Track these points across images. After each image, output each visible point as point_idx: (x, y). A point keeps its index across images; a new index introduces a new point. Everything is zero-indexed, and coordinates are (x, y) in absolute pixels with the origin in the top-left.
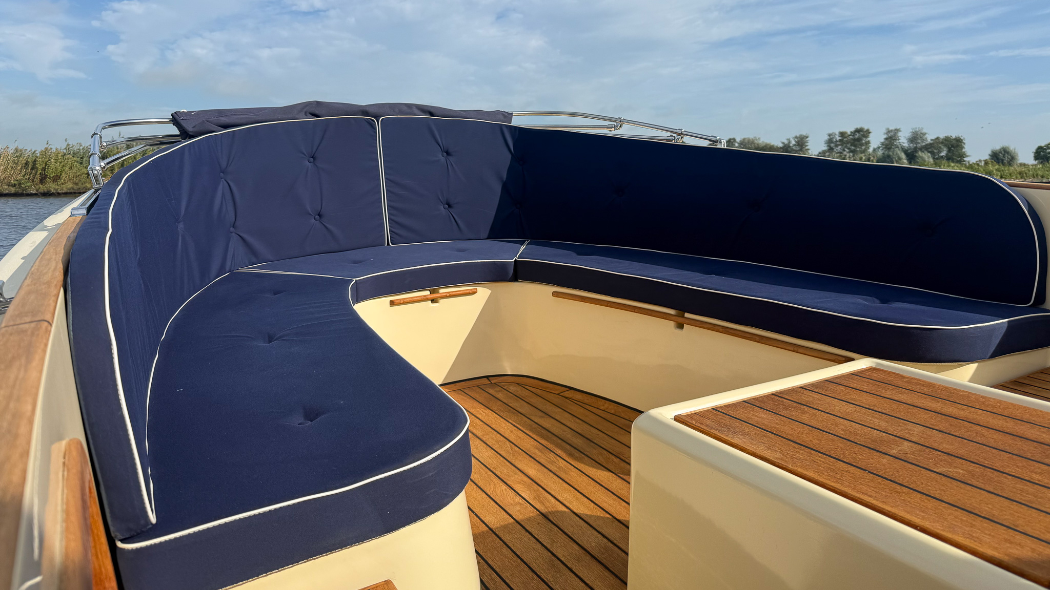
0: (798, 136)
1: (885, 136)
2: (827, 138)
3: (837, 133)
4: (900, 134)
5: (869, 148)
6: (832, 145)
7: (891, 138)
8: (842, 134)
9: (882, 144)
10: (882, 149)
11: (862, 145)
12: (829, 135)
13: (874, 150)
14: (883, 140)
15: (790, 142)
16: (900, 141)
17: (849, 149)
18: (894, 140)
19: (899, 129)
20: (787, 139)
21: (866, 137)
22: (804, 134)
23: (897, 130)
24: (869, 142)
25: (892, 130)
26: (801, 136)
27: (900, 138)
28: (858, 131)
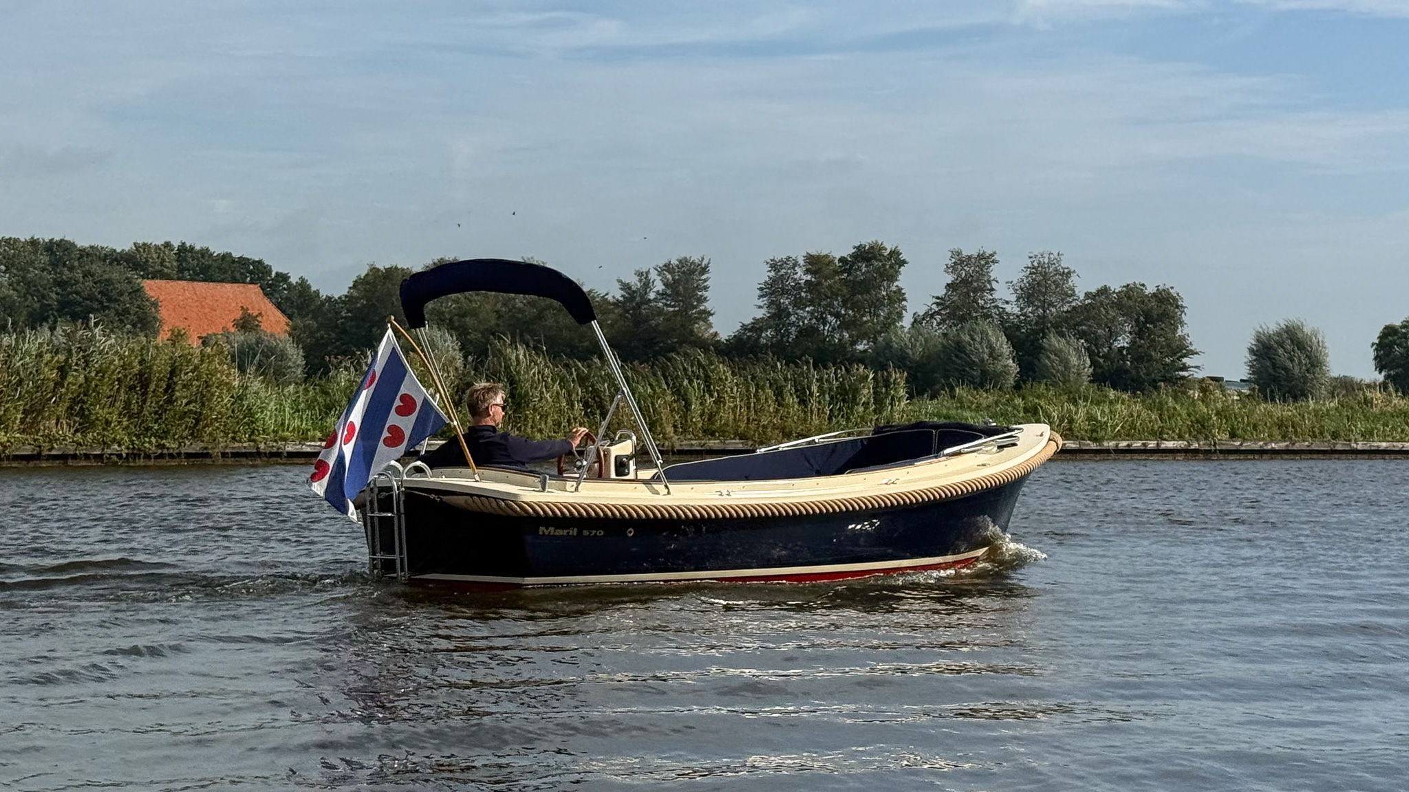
0: (674, 262)
1: (949, 279)
2: (765, 275)
3: (801, 262)
4: (995, 272)
5: (900, 316)
6: (785, 301)
7: (965, 282)
8: (816, 263)
9: (941, 302)
10: (943, 321)
11: (877, 304)
12: (774, 266)
13: (916, 322)
14: (942, 292)
15: (647, 285)
16: (996, 295)
17: (837, 315)
18: (975, 290)
19: (959, 261)
20: (640, 274)
21: (892, 278)
22: (695, 258)
23: (985, 260)
24: (899, 296)
25: (970, 258)
26: (683, 262)
27: (994, 285)
28: (866, 254)
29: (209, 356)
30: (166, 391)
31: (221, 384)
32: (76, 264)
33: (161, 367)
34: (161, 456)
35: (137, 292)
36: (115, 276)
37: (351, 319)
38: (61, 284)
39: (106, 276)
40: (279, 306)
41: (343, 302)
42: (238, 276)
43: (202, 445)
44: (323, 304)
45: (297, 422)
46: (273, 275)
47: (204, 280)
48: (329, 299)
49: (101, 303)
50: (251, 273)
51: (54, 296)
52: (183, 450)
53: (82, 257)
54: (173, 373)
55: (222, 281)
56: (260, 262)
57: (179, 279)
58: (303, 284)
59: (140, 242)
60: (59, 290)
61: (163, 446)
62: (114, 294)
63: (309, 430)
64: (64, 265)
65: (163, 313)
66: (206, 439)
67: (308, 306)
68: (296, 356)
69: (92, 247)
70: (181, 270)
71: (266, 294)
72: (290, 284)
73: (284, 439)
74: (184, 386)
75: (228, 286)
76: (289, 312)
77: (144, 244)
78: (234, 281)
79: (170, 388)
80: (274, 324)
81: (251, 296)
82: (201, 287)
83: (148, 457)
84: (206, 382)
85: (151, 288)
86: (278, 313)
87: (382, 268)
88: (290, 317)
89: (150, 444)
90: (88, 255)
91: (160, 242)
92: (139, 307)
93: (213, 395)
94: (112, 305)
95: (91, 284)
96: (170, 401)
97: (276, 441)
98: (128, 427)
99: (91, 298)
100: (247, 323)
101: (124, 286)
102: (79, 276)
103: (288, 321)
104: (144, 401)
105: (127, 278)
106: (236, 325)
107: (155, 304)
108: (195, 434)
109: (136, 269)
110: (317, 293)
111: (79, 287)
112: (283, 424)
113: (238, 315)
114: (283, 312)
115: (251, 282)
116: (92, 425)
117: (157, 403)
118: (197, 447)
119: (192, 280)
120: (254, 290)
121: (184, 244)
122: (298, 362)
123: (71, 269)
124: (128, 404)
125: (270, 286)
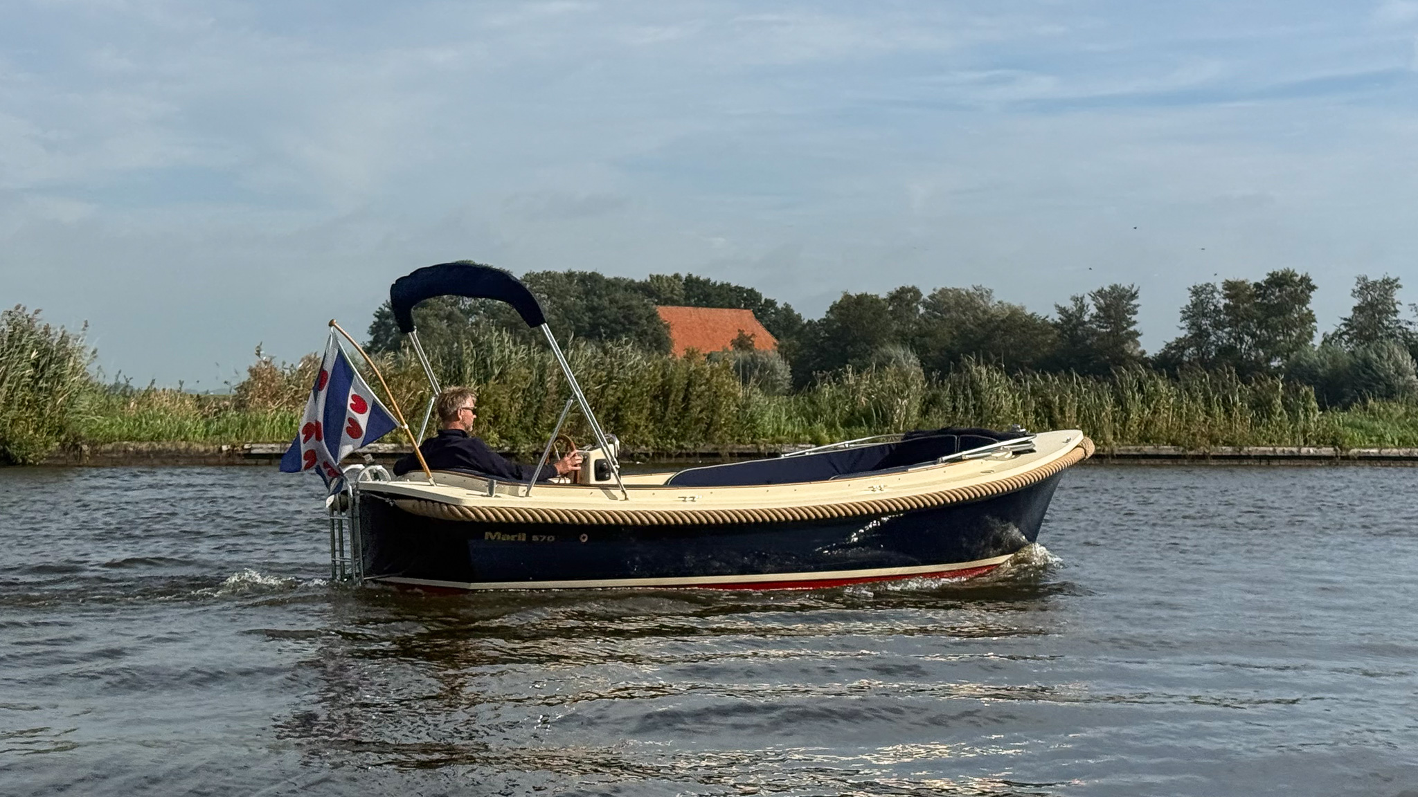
0: (1107, 289)
1: (1356, 302)
2: (1187, 300)
3: (1220, 287)
4: (1398, 295)
5: (1311, 336)
6: (1206, 323)
7: (1371, 305)
8: (1234, 289)
9: (1349, 323)
10: (1351, 340)
11: (1289, 326)
12: (1196, 292)
13: (1327, 340)
14: (1349, 314)
15: (1082, 309)
16: (1399, 317)
17: (1253, 336)
18: (1380, 312)
19: (1365, 287)
20: (1075, 299)
21: (1304, 301)
22: (1125, 284)
23: (1389, 285)
24: (1310, 317)
25: (1375, 283)
26: (1114, 288)
27: (1398, 307)
28: (1279, 281)
29: (717, 370)
30: (684, 400)
31: (728, 394)
32: (604, 293)
33: (679, 381)
34: (680, 455)
35: (653, 316)
36: (634, 303)
37: (829, 339)
38: (592, 309)
39: (627, 304)
40: (768, 328)
41: (823, 325)
42: (734, 303)
43: (713, 446)
44: (804, 326)
45: (790, 427)
46: (763, 301)
47: (707, 306)
48: (810, 322)
49: (624, 325)
50: (745, 299)
51: (586, 319)
52: (698, 450)
53: (608, 287)
54: (689, 385)
55: (721, 307)
56: (752, 290)
57: (687, 305)
58: (787, 308)
59: (655, 274)
60: (591, 315)
61: (682, 447)
62: (634, 319)
63: (800, 434)
64: (595, 294)
65: (675, 334)
66: (717, 441)
67: (792, 328)
68: (783, 371)
69: (616, 278)
70: (687, 298)
71: (757, 318)
72: (776, 309)
73: (780, 442)
74: (698, 397)
75: (726, 311)
76: (776, 333)
77: (658, 276)
78: (731, 306)
79: (686, 399)
80: (765, 342)
81: (745, 319)
82: (704, 312)
83: (669, 456)
84: (715, 392)
85: (664, 312)
86: (768, 334)
87: (853, 295)
88: (777, 338)
89: (671, 445)
90: (613, 285)
91: (670, 274)
92: (655, 329)
93: (721, 403)
94: (633, 328)
95: (616, 310)
96: (686, 409)
97: (773, 443)
98: (653, 430)
99: (616, 321)
100: (742, 343)
101: (642, 311)
102: (606, 302)
103: (775, 341)
104: (666, 409)
105: (644, 305)
106: (733, 342)
107: (667, 327)
108: (707, 436)
109: (651, 297)
110: (799, 316)
111: (607, 312)
112: (778, 429)
113: (735, 336)
114: (772, 333)
115: (745, 308)
116: (625, 429)
117: (676, 410)
118: (709, 448)
119: (697, 305)
120: (748, 315)
121: (690, 275)
122: (786, 376)
123: (600, 297)
124: (652, 412)
125: (760, 310)
